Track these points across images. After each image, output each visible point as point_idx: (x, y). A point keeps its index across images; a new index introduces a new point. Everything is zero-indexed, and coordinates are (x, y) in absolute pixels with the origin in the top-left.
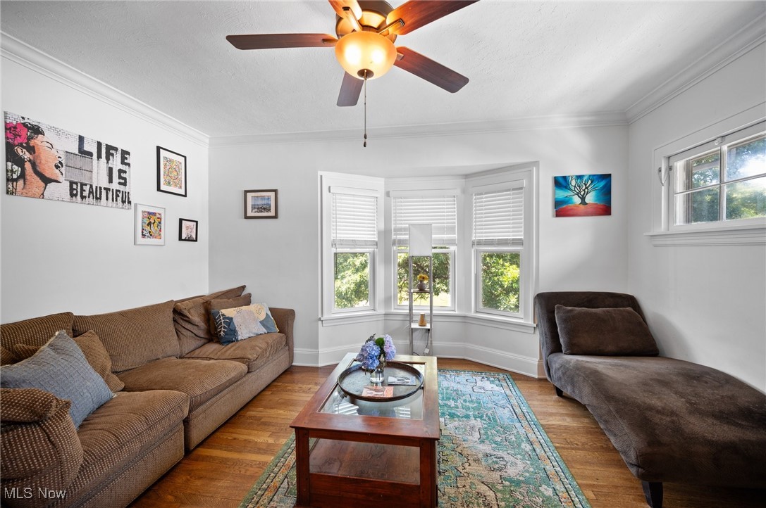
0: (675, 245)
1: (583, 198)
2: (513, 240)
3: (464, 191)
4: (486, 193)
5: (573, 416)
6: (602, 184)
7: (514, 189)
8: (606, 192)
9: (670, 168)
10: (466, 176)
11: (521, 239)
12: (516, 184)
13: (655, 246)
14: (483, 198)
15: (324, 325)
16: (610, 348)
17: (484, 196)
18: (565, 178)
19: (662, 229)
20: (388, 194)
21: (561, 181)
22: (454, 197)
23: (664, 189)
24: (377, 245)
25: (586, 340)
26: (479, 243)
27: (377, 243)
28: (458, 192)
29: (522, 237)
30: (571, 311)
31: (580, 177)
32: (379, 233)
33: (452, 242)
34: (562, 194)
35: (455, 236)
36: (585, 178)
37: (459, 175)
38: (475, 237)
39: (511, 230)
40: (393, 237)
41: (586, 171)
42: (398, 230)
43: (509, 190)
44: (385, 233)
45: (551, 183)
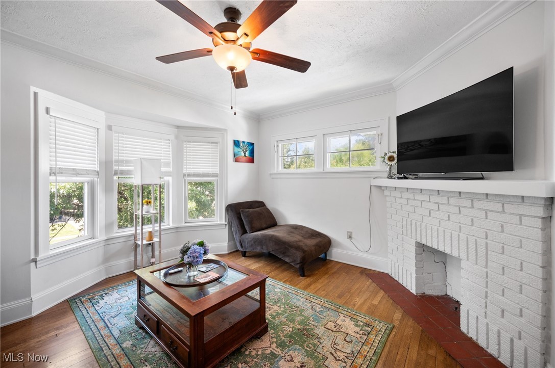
0: (281, 178)
1: (245, 153)
2: (213, 173)
3: (177, 137)
4: (193, 142)
5: (256, 262)
6: (251, 148)
7: (212, 143)
8: (252, 152)
9: (278, 146)
10: (178, 127)
11: (217, 174)
12: (215, 140)
13: (272, 178)
14: (191, 145)
15: (38, 266)
16: (264, 226)
17: (192, 143)
18: (238, 141)
19: (275, 172)
20: (109, 128)
21: (237, 142)
22: (169, 140)
23: (276, 154)
24: (98, 175)
25: (257, 224)
26: (189, 175)
27: (98, 172)
28: (172, 137)
29: (218, 172)
30: (248, 211)
31: (244, 142)
32: (100, 163)
33: (168, 174)
34: (237, 150)
35: (171, 169)
36: (246, 143)
37: (173, 125)
38: (186, 170)
39: (211, 167)
40: (115, 168)
41: (246, 140)
42: (119, 162)
43: (210, 143)
44: (107, 164)
45: (232, 143)
